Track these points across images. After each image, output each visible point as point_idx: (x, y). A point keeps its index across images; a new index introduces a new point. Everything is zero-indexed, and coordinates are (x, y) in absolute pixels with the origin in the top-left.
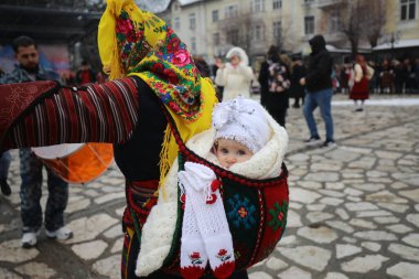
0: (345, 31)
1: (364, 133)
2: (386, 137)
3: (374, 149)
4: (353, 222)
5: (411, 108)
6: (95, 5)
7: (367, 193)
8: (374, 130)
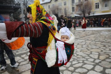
0: (82, 11)
1: (84, 37)
2: (89, 37)
3: (86, 40)
4: (77, 57)
5: (97, 30)
6: (17, 4)
7: (82, 50)
8: (87, 36)
